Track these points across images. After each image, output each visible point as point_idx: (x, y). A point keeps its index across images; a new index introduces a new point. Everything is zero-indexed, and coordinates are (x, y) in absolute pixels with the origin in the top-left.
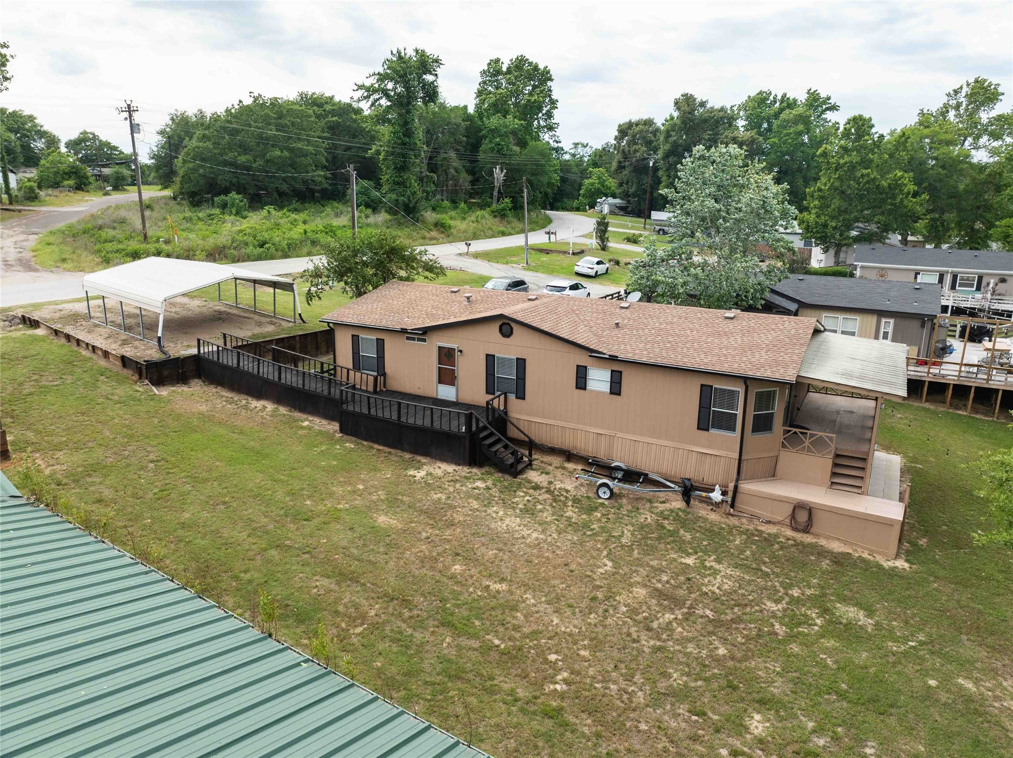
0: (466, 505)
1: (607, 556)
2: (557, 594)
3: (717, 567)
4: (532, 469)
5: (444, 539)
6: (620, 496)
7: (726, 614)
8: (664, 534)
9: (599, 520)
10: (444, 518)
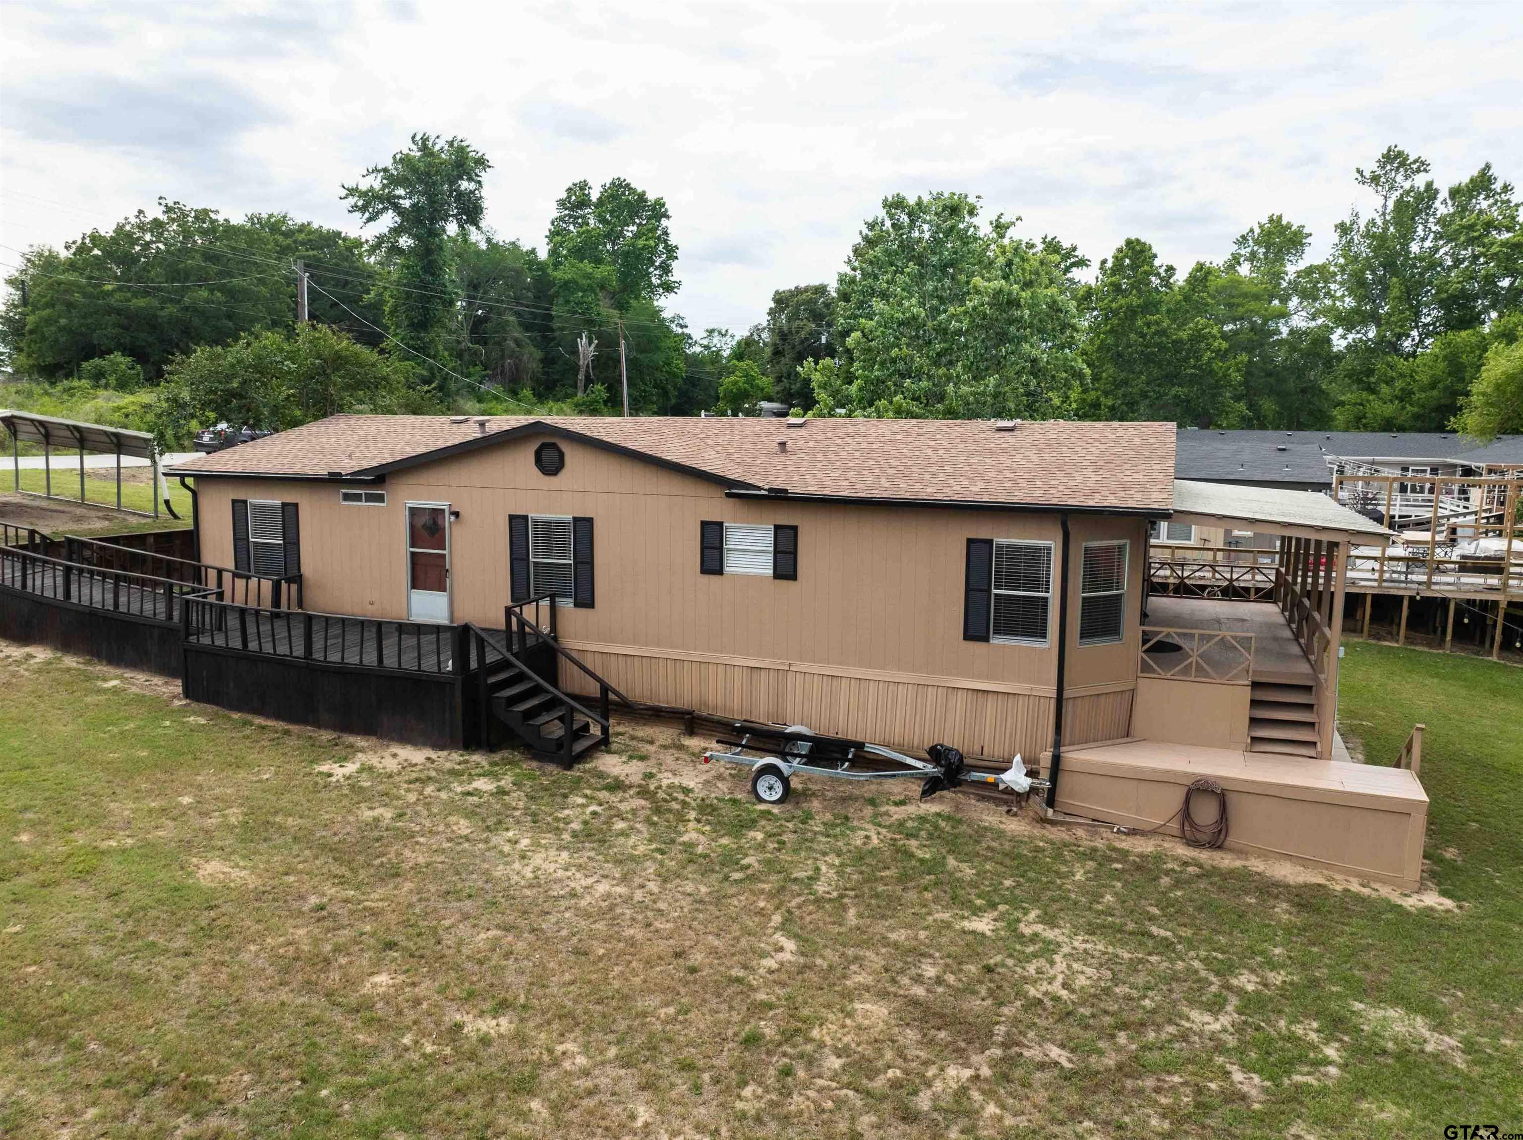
0: (441, 828)
1: (782, 927)
2: (652, 1035)
3: (1050, 934)
4: (609, 752)
5: (365, 908)
6: (806, 794)
7: (1101, 1053)
8: (913, 868)
9: (761, 847)
10: (377, 862)
